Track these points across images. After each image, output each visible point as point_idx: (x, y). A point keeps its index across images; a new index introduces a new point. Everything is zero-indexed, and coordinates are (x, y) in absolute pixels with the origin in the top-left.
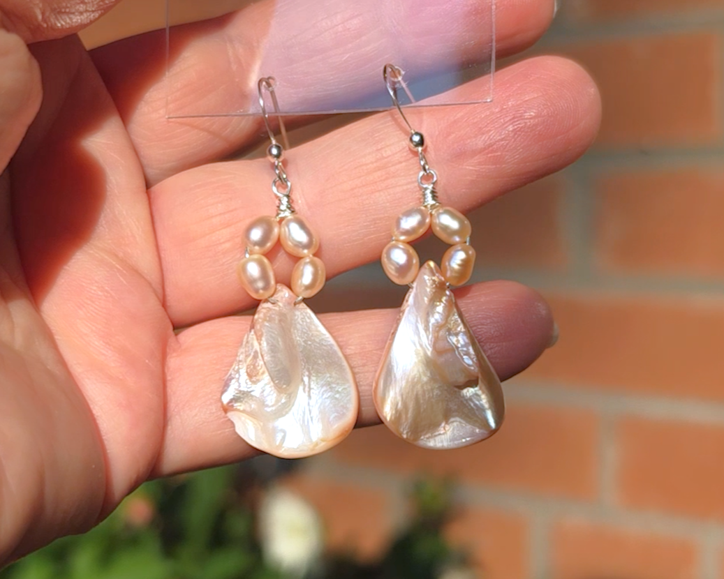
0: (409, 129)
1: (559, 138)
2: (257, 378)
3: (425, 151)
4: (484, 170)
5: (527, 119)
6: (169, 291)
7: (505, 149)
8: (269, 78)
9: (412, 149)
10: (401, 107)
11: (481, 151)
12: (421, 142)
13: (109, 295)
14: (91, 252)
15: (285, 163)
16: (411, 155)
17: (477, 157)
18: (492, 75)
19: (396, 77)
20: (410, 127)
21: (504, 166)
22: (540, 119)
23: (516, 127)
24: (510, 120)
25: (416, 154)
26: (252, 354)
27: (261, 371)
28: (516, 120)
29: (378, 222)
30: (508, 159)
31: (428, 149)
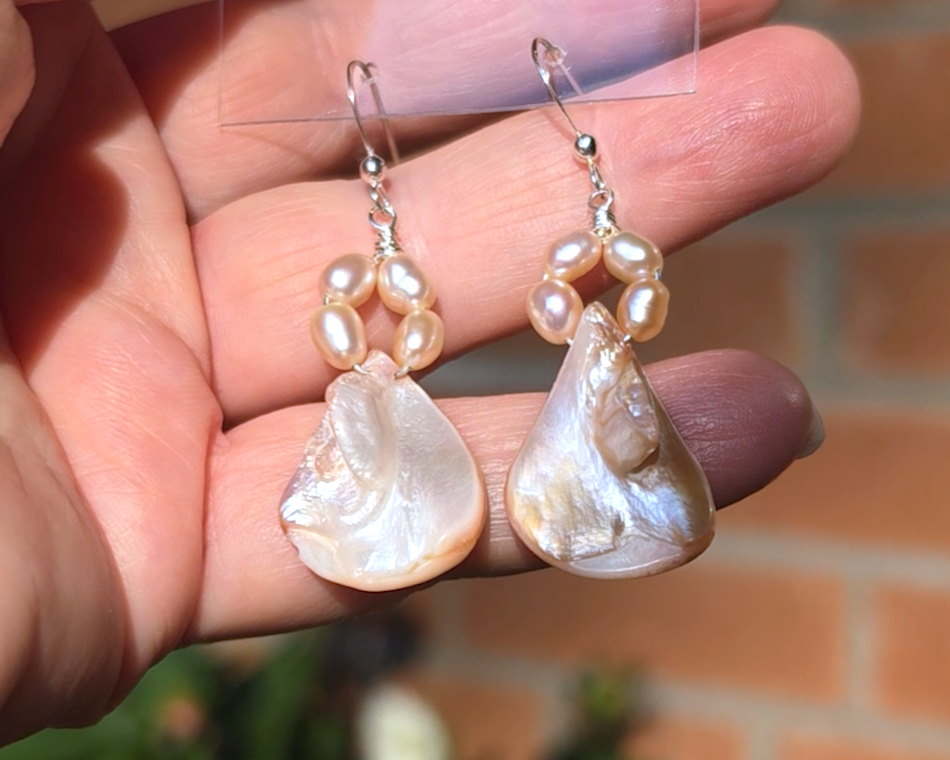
0: (572, 130)
1: (797, 140)
2: (332, 474)
3: (598, 161)
4: (685, 188)
5: (750, 111)
6: (219, 366)
7: (716, 154)
8: (370, 64)
9: (578, 158)
10: (563, 102)
11: (682, 158)
12: (593, 148)
13: (124, 360)
14: (102, 301)
15: (387, 184)
16: (577, 168)
17: (675, 168)
18: (694, 53)
19: (555, 60)
20: (575, 128)
21: (714, 181)
22: (768, 112)
23: (733, 123)
24: (724, 114)
25: (584, 166)
26: (327, 442)
27: (337, 464)
28: (732, 112)
29: (529, 265)
30: (721, 171)
31: (603, 158)
